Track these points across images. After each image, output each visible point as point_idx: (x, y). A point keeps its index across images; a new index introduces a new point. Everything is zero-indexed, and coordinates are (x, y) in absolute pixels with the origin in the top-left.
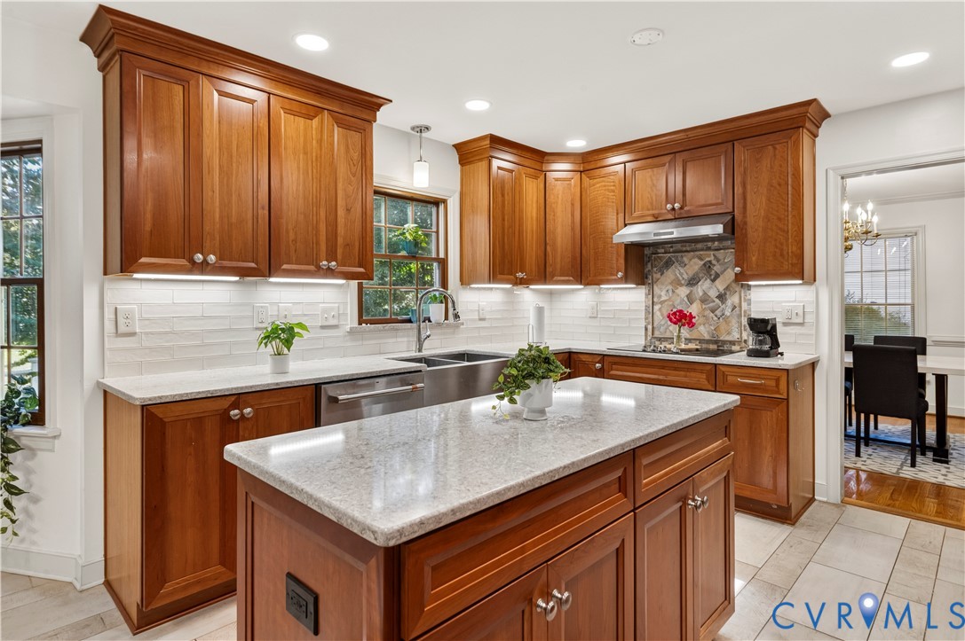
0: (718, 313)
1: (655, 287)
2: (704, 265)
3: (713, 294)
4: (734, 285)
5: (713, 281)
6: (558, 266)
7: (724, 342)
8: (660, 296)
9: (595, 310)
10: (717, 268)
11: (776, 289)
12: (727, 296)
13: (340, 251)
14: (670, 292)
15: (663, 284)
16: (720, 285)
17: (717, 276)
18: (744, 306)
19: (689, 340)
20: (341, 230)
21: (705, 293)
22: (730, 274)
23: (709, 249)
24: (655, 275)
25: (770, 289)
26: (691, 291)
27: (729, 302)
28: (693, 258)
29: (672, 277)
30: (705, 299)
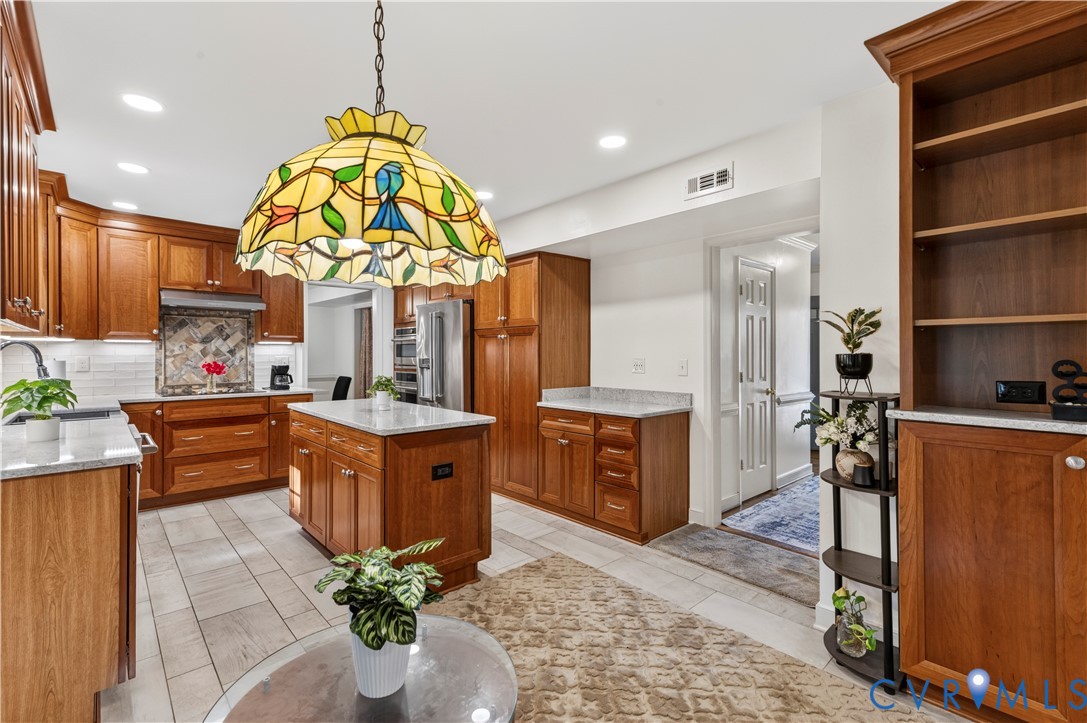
0: (229, 363)
1: (168, 344)
2: (217, 327)
3: (224, 349)
4: (241, 343)
5: (225, 340)
7: (234, 384)
8: (173, 351)
10: (228, 331)
11: (272, 347)
12: (236, 351)
14: (184, 348)
15: (176, 341)
16: (231, 343)
17: (228, 337)
18: (249, 358)
21: (218, 349)
22: (239, 336)
23: (221, 316)
24: (167, 333)
26: (205, 348)
27: (238, 356)
28: (207, 321)
29: (186, 335)
30: (217, 353)
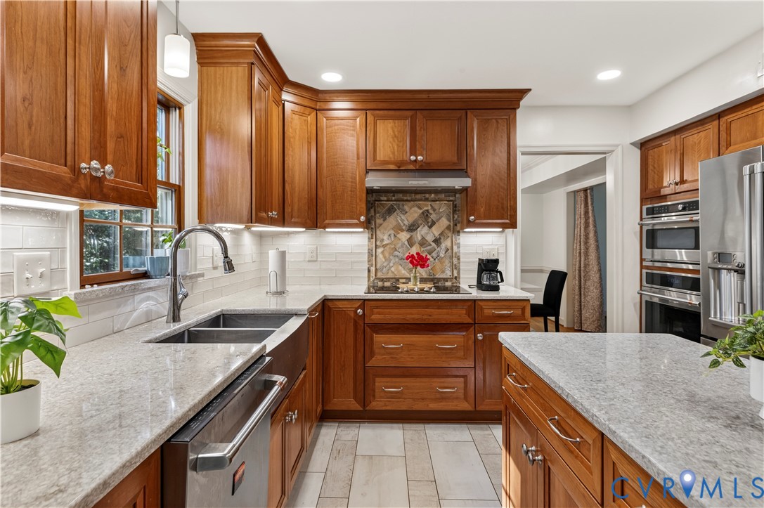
0: (434, 254)
1: (378, 232)
2: (423, 213)
3: (430, 238)
4: (447, 231)
5: (430, 227)
7: (439, 280)
8: (383, 240)
9: (314, 254)
10: (433, 216)
11: (479, 235)
12: (442, 240)
14: (392, 236)
15: (385, 229)
16: (436, 231)
17: (433, 223)
18: (455, 248)
21: (423, 238)
22: (444, 222)
23: (427, 200)
24: (377, 221)
25: (474, 235)
26: (411, 237)
27: (443, 246)
28: (413, 206)
29: (394, 223)
30: (423, 243)
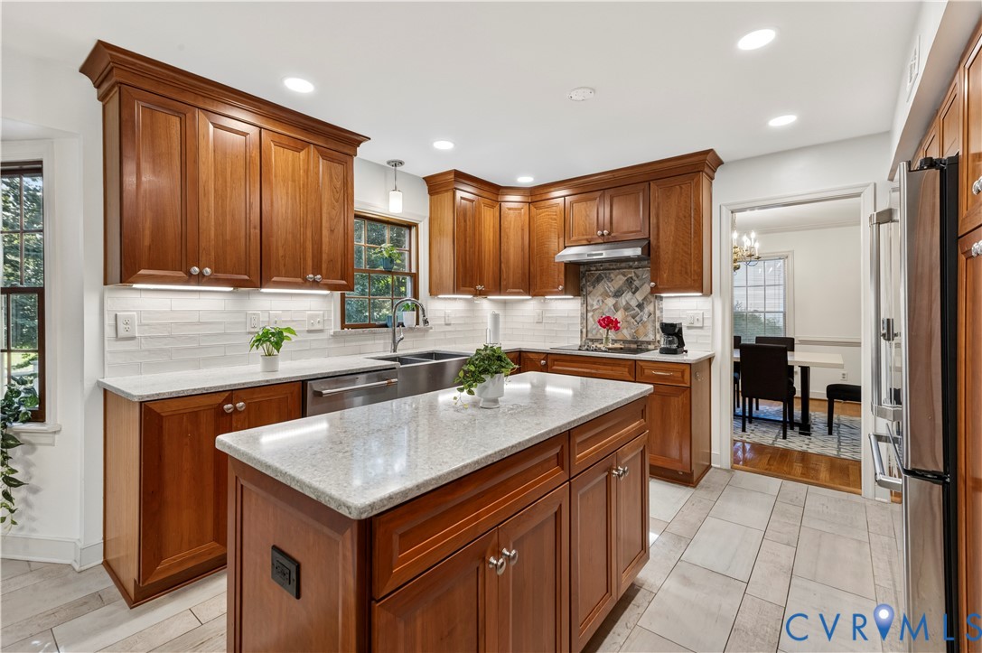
0: (637, 318)
1: (589, 298)
2: (627, 280)
3: (634, 303)
4: (650, 296)
5: (634, 293)
6: (511, 280)
7: (643, 342)
8: (592, 305)
9: (541, 317)
10: (637, 283)
11: (682, 299)
12: (645, 305)
13: (324, 266)
14: (601, 302)
15: (595, 296)
16: (639, 296)
17: (637, 289)
18: (658, 313)
19: (615, 341)
20: (325, 248)
21: (628, 303)
22: (647, 288)
23: (630, 267)
24: (588, 289)
25: (676, 300)
26: (617, 302)
27: (646, 310)
28: (619, 274)
29: (602, 290)
30: (627, 308)
